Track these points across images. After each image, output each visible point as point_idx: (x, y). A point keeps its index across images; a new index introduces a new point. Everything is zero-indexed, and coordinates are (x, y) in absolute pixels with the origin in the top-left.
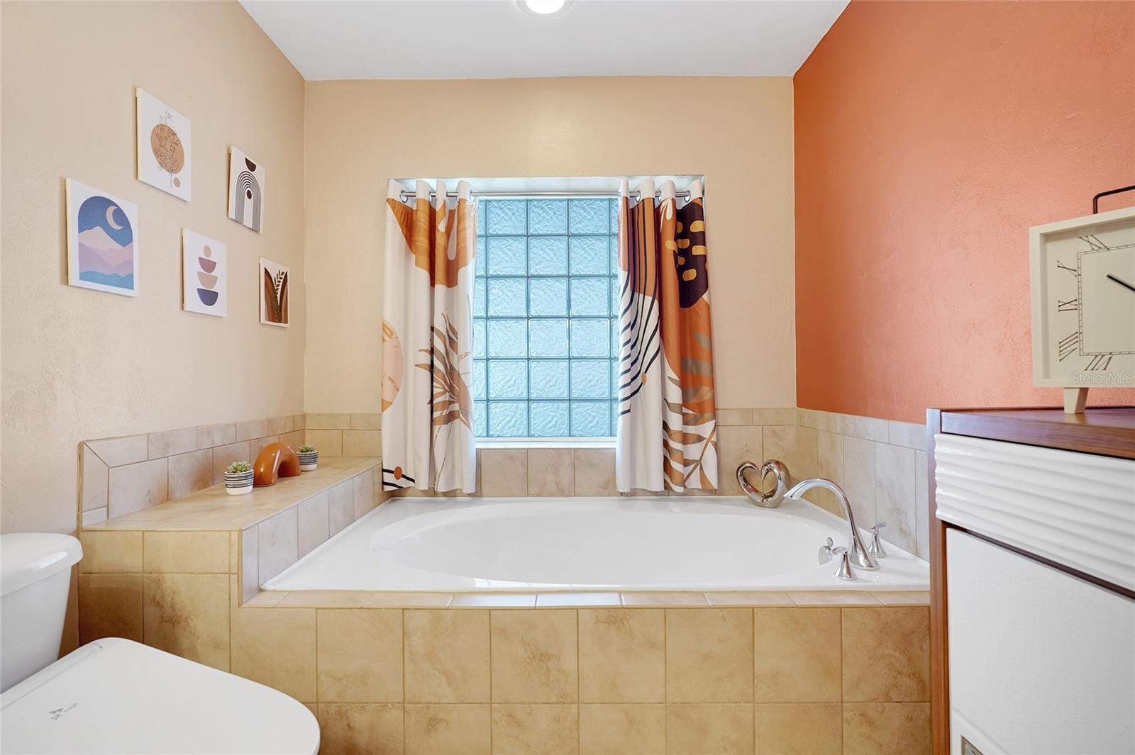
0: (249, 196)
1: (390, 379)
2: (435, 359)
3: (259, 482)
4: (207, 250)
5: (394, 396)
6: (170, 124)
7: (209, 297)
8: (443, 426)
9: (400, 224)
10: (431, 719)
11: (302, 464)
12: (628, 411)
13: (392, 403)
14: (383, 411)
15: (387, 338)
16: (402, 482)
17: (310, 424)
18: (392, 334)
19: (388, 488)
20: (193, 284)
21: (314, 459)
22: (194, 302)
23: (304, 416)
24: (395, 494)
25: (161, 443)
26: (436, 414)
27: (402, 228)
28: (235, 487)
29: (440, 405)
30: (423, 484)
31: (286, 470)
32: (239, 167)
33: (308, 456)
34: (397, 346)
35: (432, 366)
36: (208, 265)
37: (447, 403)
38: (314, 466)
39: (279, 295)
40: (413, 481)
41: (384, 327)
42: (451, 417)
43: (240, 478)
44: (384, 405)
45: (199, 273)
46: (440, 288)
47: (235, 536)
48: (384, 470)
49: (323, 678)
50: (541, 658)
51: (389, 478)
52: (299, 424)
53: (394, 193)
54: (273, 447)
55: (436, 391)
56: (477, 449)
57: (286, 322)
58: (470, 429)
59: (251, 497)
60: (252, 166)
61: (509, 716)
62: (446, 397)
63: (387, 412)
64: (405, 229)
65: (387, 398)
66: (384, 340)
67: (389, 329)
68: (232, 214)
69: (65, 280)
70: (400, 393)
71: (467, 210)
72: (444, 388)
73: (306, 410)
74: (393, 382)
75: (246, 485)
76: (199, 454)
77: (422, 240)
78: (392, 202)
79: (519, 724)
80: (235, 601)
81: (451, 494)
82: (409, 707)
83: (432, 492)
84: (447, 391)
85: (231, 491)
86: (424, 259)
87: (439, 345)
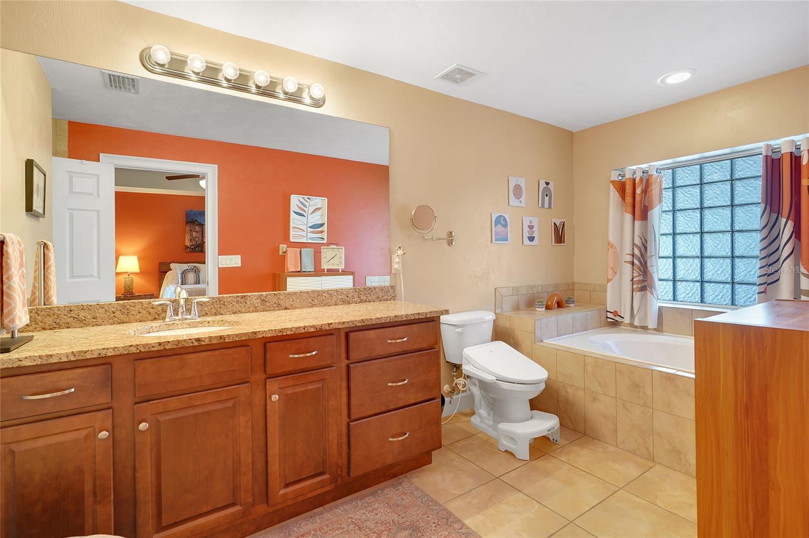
0: (547, 196)
1: (611, 268)
2: (635, 260)
3: (548, 308)
4: (531, 222)
5: (613, 277)
6: (518, 183)
7: (531, 239)
8: (638, 293)
9: (617, 191)
10: (594, 397)
11: (567, 303)
12: (763, 292)
13: (612, 280)
14: (608, 283)
15: (610, 248)
16: (618, 318)
17: (576, 287)
18: (613, 246)
19: (609, 320)
20: (526, 235)
21: (573, 302)
22: (526, 241)
23: (574, 283)
24: (615, 324)
25: (516, 291)
26: (635, 286)
27: (619, 194)
28: (538, 308)
29: (636, 282)
30: (627, 320)
31: (560, 305)
32: (543, 185)
33: (569, 301)
34: (616, 252)
35: (633, 262)
36: (531, 227)
37: (641, 282)
38: (573, 305)
39: (560, 232)
40: (623, 318)
41: (609, 243)
42: (643, 289)
43: (540, 305)
44: (609, 280)
45: (528, 231)
46: (637, 223)
47: (533, 321)
48: (607, 311)
49: (558, 373)
50: (636, 386)
51: (609, 315)
52: (571, 287)
53: (615, 177)
54: (555, 295)
55: (634, 275)
56: (659, 306)
57: (564, 243)
58: (653, 295)
59: (544, 312)
60: (547, 184)
61: (623, 405)
62: (641, 278)
63: (609, 284)
64: (621, 193)
65: (610, 277)
66: (608, 249)
67: (611, 245)
68: (540, 206)
69: (492, 242)
70: (617, 275)
71: (653, 180)
72: (639, 273)
73: (575, 280)
74: (613, 270)
75: (542, 308)
76: (528, 295)
77: (629, 199)
78: (613, 182)
79: (627, 409)
80: (533, 342)
81: (644, 328)
82: (586, 391)
83: (631, 325)
84: (641, 275)
85: (537, 309)
86: (630, 209)
87: (637, 252)
